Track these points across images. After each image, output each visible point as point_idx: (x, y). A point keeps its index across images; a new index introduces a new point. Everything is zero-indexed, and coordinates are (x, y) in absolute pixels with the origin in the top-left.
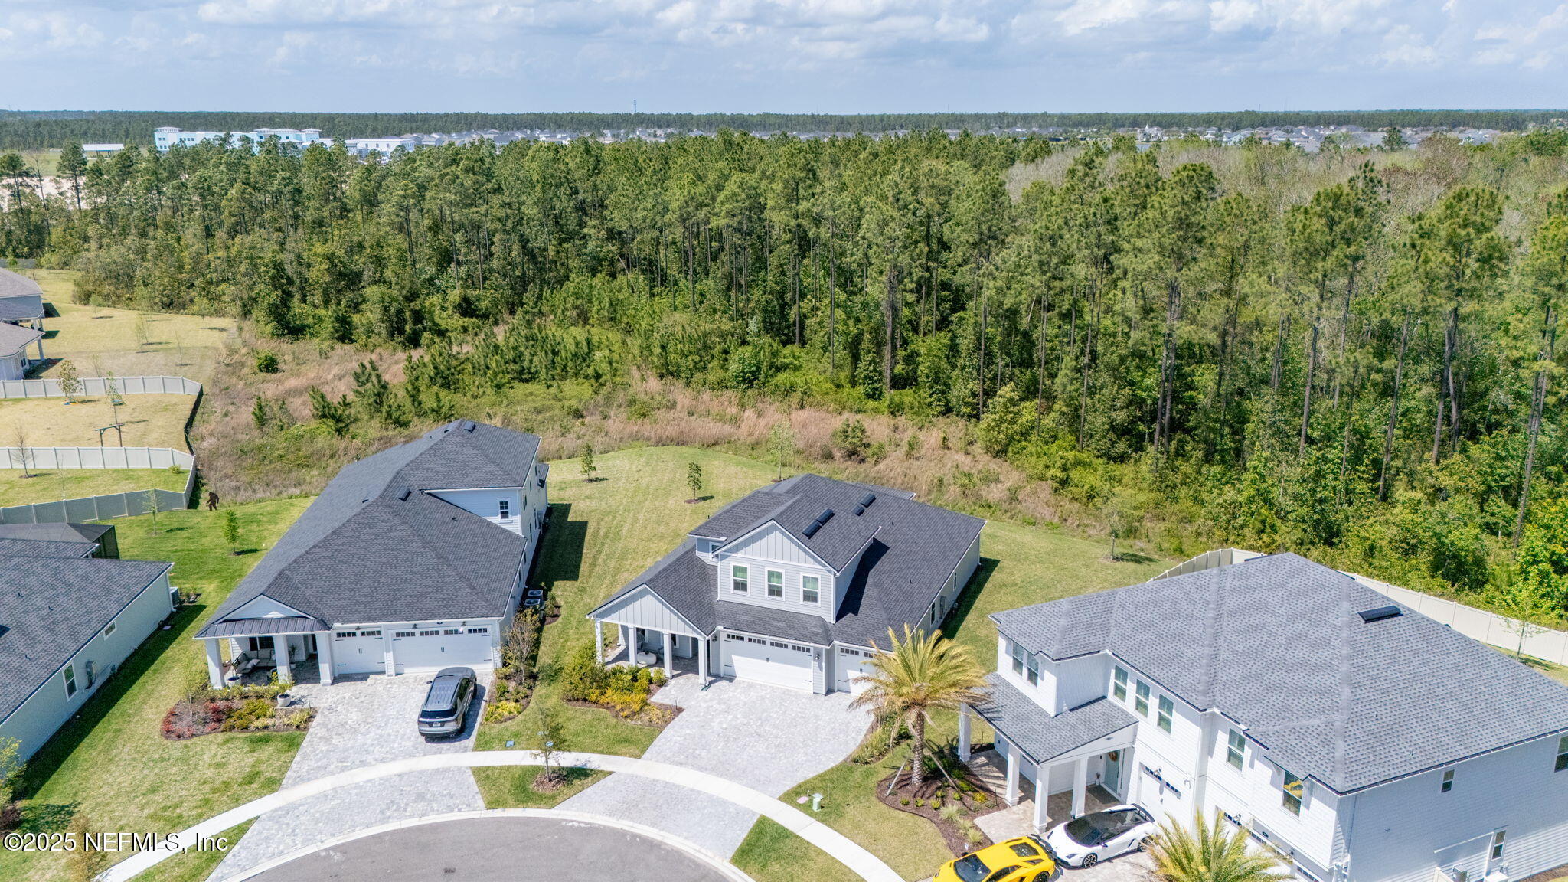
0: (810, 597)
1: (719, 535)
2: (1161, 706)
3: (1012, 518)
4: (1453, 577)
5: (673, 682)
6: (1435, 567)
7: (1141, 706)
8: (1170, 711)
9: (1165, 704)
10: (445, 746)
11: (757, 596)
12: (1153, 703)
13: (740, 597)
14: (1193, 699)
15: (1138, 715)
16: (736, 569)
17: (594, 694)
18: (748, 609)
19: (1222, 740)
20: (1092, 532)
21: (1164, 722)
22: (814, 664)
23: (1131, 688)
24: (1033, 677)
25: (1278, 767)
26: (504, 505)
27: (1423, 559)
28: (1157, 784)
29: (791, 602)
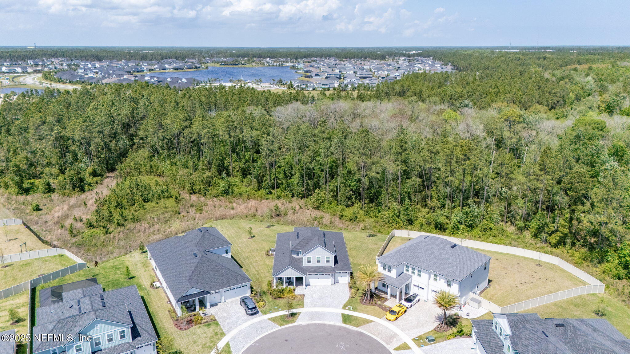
0: (328, 261)
1: (299, 250)
2: (418, 272)
3: (335, 228)
4: (440, 229)
5: (296, 289)
6: (436, 227)
7: (413, 273)
8: (420, 273)
9: (419, 271)
10: (255, 316)
11: (314, 264)
12: (416, 272)
13: (309, 265)
14: (426, 269)
15: (412, 275)
16: (308, 258)
17: (282, 295)
18: (312, 267)
19: (432, 276)
20: (356, 229)
21: (419, 275)
22: (331, 278)
23: (410, 269)
24: (389, 271)
25: (446, 279)
26: (227, 251)
27: (433, 226)
28: (417, 288)
29: (323, 263)
